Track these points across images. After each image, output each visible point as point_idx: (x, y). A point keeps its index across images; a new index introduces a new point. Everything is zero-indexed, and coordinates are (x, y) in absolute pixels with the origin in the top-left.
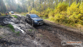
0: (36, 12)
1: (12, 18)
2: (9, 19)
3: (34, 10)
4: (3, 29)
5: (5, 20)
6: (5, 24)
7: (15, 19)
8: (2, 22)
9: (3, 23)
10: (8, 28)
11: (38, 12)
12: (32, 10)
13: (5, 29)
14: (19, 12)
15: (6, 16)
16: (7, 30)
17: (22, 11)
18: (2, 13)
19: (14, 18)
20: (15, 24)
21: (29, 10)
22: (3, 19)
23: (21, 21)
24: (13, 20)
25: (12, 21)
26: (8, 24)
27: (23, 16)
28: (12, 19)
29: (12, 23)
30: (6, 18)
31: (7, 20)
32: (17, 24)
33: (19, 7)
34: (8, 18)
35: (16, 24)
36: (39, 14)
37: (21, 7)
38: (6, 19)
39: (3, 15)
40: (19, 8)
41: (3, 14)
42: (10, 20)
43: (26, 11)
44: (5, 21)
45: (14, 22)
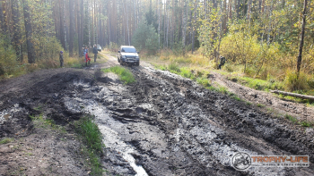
0: (256, 47)
1: (106, 81)
2: (92, 84)
3: (240, 34)
4: (51, 141)
6: (68, 114)
7: (120, 89)
8: (59, 98)
9: (63, 105)
10: (73, 142)
11: (274, 49)
12: (230, 36)
13: (59, 144)
14: (144, 46)
15: (83, 67)
16: (66, 153)
17: (163, 40)
18: (71, 51)
19: (118, 82)
20: (112, 121)
21: (204, 35)
22: (65, 82)
23: (145, 106)
24: (108, 92)
25: (102, 102)
26: (81, 114)
27: (166, 73)
28: (104, 89)
29: (99, 111)
30: (78, 81)
31: (80, 88)
32: (120, 125)
34: (86, 81)
35: (121, 121)
36: (283, 67)
37: (164, 17)
38: (80, 84)
39: (69, 64)
40: (149, 23)
41: (71, 56)
42: (97, 90)
43: (188, 40)
44: (71, 96)
45: (111, 106)
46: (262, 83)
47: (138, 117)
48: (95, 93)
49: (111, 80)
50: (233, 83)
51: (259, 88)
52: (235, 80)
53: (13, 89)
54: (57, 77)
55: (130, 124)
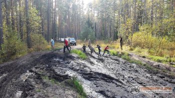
1: (72, 58)
2: (64, 60)
5: (55, 62)
8: (49, 67)
9: (54, 71)
19: (78, 58)
22: (49, 58)
24: (74, 64)
26: (66, 76)
28: (72, 62)
30: (56, 58)
32: (89, 82)
33: (89, 23)
34: (61, 58)
35: (89, 79)
38: (58, 59)
42: (68, 63)
44: (55, 66)
45: (79, 71)
46: (161, 58)
47: (98, 78)
48: (67, 64)
49: (74, 57)
50: (143, 59)
51: (160, 61)
52: (144, 57)
53: (24, 63)
54: (44, 56)
55: (95, 81)
